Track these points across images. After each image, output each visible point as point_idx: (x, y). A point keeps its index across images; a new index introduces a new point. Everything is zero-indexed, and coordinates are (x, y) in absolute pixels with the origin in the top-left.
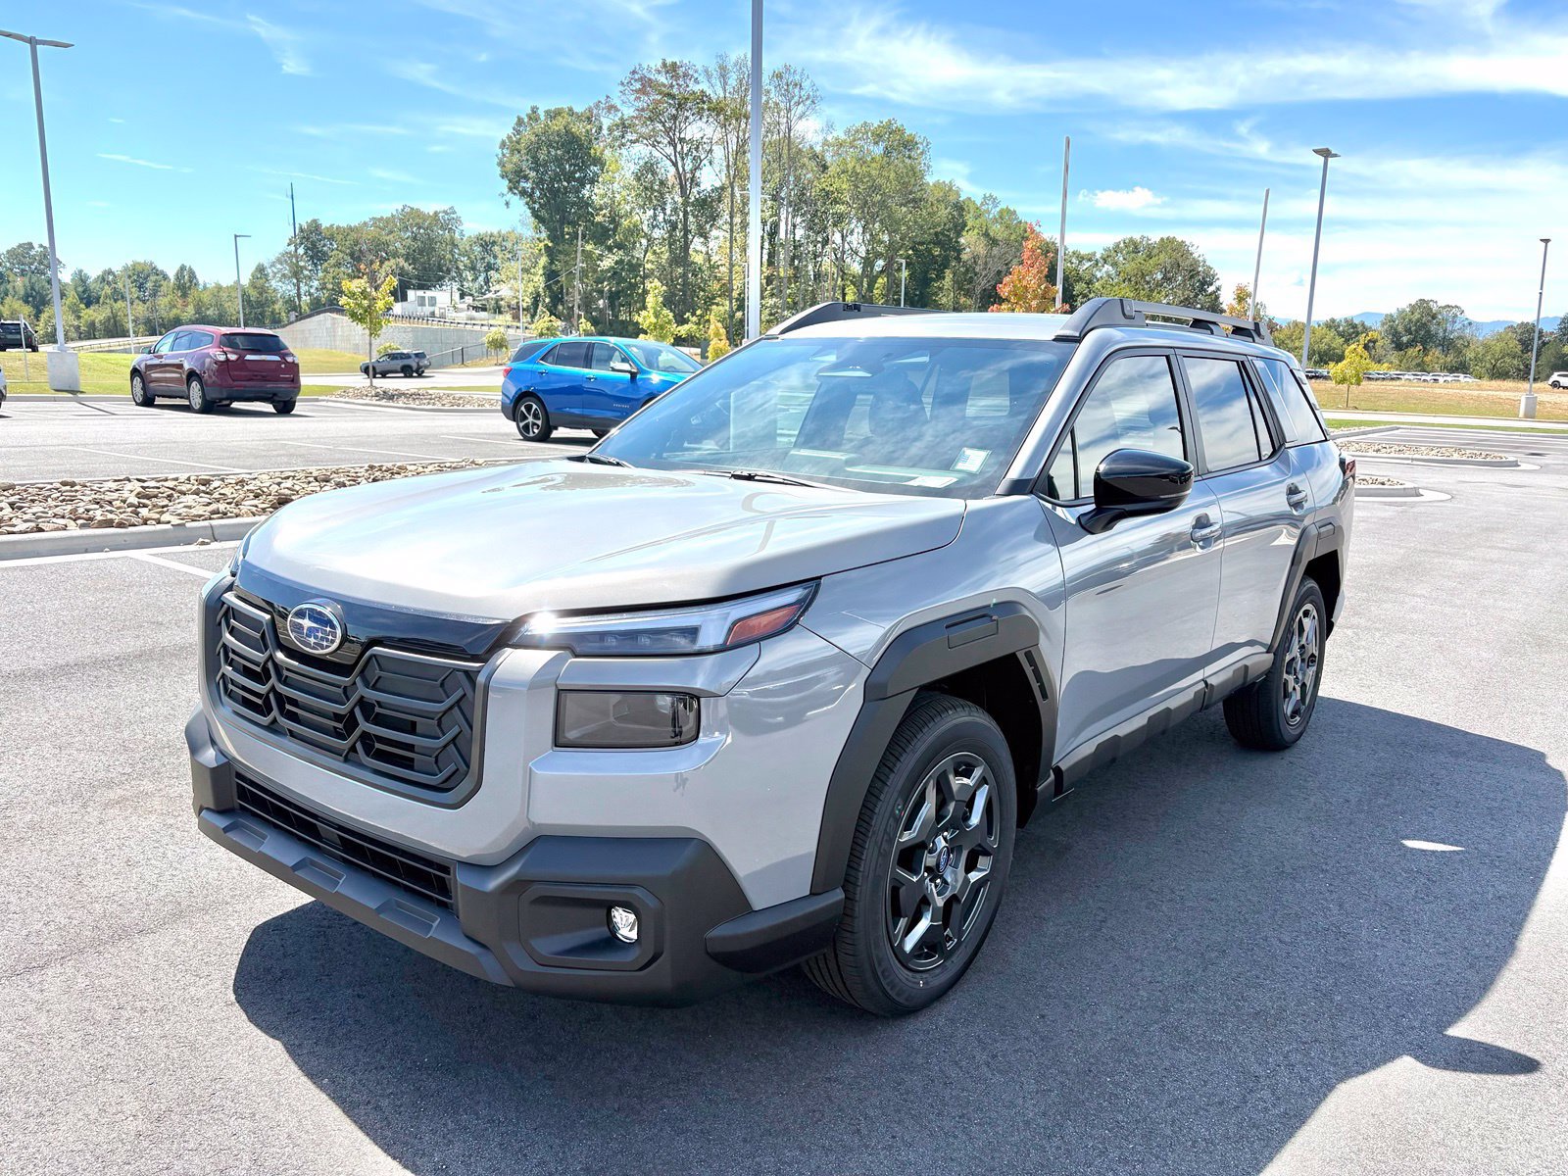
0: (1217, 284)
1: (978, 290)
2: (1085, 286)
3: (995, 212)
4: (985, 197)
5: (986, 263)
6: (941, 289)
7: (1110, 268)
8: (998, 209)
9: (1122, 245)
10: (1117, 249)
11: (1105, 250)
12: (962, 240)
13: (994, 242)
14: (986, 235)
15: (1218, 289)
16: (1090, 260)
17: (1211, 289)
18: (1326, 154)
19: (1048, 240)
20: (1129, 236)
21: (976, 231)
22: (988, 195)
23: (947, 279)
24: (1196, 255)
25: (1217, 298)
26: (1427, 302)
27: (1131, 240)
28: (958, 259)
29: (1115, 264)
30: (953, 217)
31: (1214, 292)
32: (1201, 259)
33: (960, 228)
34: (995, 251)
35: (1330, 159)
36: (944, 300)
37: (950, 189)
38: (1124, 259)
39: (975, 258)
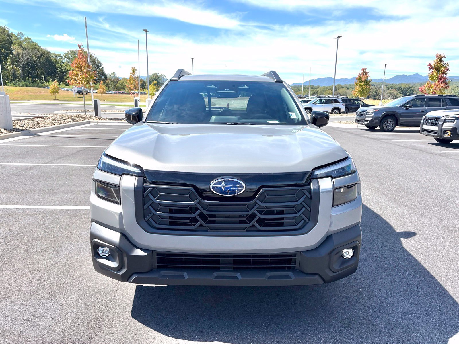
0: (102, 66)
1: (21, 65)
2: (60, 65)
3: (23, 38)
4: (18, 33)
5: (23, 56)
6: (6, 64)
7: (67, 60)
8: (24, 37)
9: (70, 52)
10: (68, 53)
11: (65, 54)
12: (12, 48)
13: (24, 49)
14: (21, 46)
15: (103, 68)
16: (59, 56)
17: (101, 68)
18: (146, 31)
19: (44, 49)
20: (72, 50)
21: (17, 44)
22: (19, 32)
23: (9, 61)
24: (95, 57)
25: (103, 70)
26: (157, 73)
27: (73, 51)
28: (12, 54)
29: (69, 58)
30: (8, 39)
31: (102, 69)
32: (96, 58)
33: (11, 43)
34: (25, 52)
35: (147, 33)
36: (9, 68)
37: (5, 29)
38: (72, 57)
39: (18, 54)
